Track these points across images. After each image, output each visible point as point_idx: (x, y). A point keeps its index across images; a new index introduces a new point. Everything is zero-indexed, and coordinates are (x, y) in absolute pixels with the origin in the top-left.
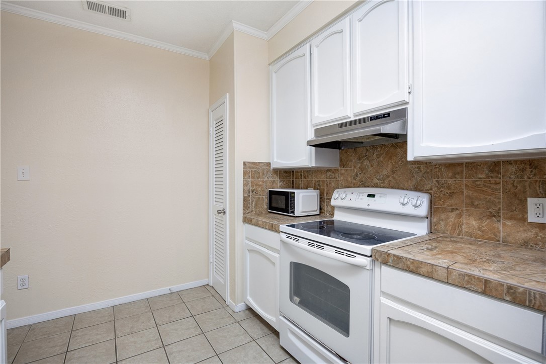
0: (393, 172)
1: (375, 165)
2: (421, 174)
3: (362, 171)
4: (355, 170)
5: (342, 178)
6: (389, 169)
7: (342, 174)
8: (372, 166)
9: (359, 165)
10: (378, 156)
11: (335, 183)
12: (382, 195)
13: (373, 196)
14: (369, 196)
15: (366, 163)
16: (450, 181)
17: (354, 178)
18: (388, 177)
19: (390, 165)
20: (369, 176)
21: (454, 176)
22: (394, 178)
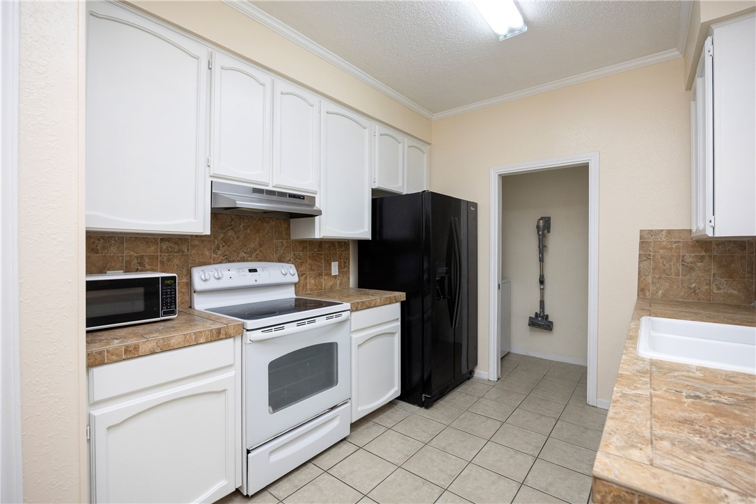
0: (261, 245)
1: (241, 237)
2: (283, 248)
3: (225, 243)
4: (216, 241)
5: (194, 252)
6: (256, 242)
7: (194, 246)
8: (238, 238)
9: (222, 236)
10: (245, 228)
11: (180, 259)
12: (264, 269)
13: (255, 271)
14: (250, 271)
15: (230, 233)
16: (301, 254)
17: (214, 251)
18: (255, 250)
19: (258, 239)
20: (234, 249)
21: (303, 251)
22: (261, 251)
